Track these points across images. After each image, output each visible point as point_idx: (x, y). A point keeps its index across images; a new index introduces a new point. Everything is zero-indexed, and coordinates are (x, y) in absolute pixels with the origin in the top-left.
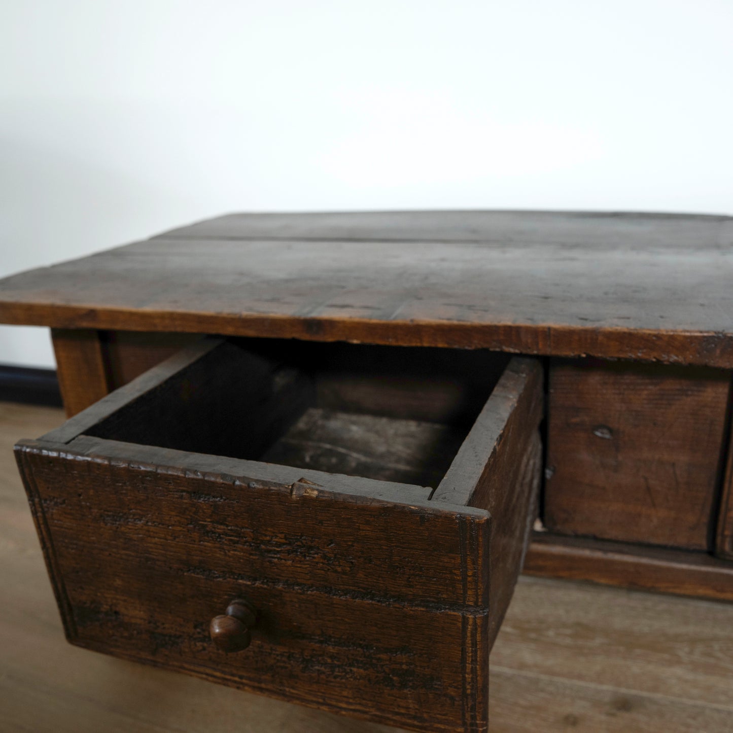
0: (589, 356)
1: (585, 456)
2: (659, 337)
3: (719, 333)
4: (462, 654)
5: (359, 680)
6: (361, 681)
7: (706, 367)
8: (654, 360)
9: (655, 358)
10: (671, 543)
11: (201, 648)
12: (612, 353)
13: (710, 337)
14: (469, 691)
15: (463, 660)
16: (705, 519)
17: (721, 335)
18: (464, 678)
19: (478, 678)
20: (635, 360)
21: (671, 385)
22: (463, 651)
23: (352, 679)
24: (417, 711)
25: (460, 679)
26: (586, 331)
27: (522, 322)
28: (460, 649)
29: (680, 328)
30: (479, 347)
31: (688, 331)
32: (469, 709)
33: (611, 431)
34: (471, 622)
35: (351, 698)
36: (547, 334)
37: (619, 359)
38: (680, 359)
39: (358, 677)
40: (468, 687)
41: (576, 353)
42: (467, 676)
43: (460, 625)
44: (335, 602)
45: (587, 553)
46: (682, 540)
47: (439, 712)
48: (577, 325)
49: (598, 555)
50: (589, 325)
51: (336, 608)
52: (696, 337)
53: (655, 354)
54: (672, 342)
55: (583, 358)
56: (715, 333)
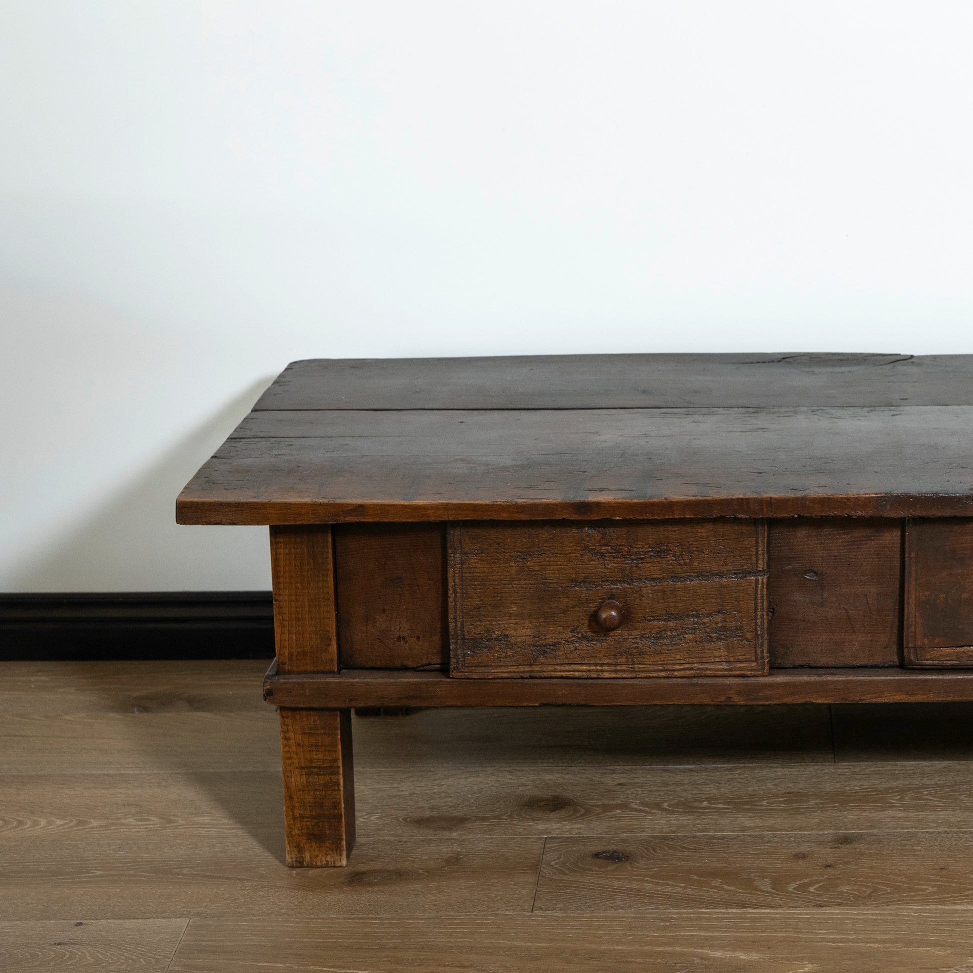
0: (800, 516)
1: (798, 597)
2: (848, 499)
3: (888, 494)
4: (755, 606)
5: (689, 643)
6: (691, 644)
7: (881, 518)
8: (846, 516)
9: (847, 514)
10: (871, 663)
11: (574, 649)
12: (817, 513)
13: (882, 497)
14: (759, 633)
15: (756, 610)
16: (895, 639)
17: (889, 495)
18: (756, 623)
19: (765, 621)
20: (833, 517)
21: (859, 533)
22: (756, 604)
23: (684, 645)
24: (727, 657)
25: (754, 625)
26: (797, 499)
27: (750, 495)
28: (754, 602)
29: (862, 492)
30: (719, 515)
31: (868, 494)
32: (760, 646)
33: (816, 573)
34: (760, 581)
35: (682, 660)
36: (770, 502)
37: (822, 517)
38: (864, 514)
39: (689, 642)
40: (759, 629)
41: (791, 515)
42: (758, 621)
43: (754, 585)
44: (677, 587)
45: (806, 679)
46: (878, 660)
47: (741, 654)
48: (791, 495)
49: (815, 679)
50: (800, 495)
51: (678, 591)
52: (873, 498)
53: (847, 512)
54: (857, 502)
55: (797, 518)
56: (886, 494)
